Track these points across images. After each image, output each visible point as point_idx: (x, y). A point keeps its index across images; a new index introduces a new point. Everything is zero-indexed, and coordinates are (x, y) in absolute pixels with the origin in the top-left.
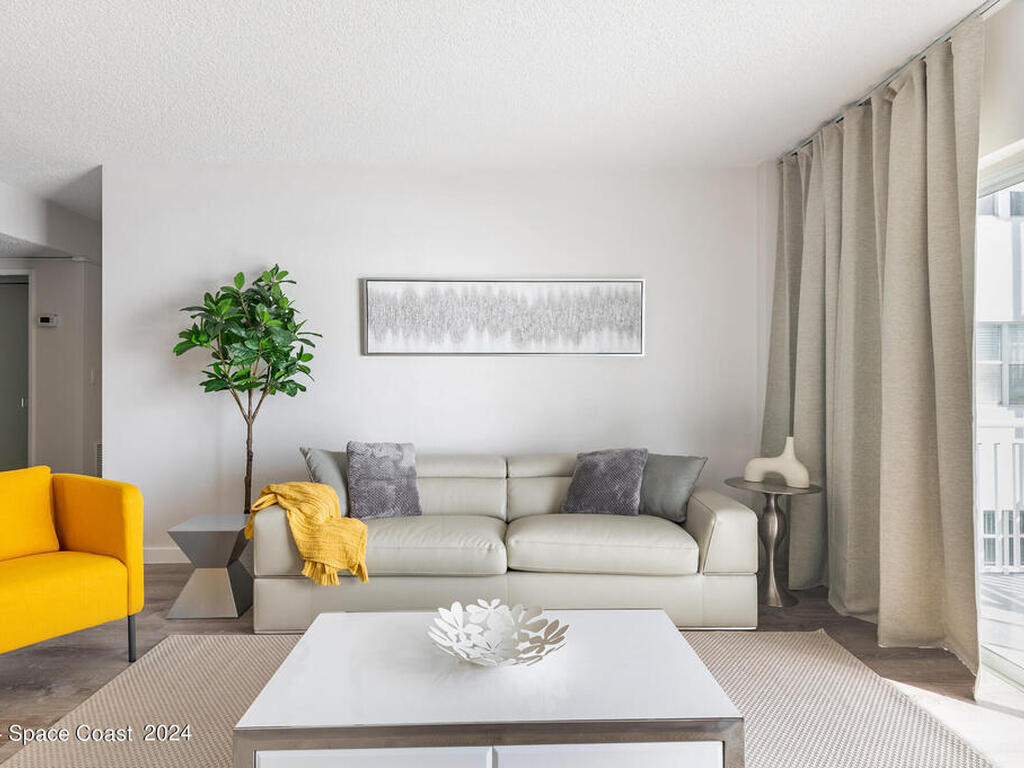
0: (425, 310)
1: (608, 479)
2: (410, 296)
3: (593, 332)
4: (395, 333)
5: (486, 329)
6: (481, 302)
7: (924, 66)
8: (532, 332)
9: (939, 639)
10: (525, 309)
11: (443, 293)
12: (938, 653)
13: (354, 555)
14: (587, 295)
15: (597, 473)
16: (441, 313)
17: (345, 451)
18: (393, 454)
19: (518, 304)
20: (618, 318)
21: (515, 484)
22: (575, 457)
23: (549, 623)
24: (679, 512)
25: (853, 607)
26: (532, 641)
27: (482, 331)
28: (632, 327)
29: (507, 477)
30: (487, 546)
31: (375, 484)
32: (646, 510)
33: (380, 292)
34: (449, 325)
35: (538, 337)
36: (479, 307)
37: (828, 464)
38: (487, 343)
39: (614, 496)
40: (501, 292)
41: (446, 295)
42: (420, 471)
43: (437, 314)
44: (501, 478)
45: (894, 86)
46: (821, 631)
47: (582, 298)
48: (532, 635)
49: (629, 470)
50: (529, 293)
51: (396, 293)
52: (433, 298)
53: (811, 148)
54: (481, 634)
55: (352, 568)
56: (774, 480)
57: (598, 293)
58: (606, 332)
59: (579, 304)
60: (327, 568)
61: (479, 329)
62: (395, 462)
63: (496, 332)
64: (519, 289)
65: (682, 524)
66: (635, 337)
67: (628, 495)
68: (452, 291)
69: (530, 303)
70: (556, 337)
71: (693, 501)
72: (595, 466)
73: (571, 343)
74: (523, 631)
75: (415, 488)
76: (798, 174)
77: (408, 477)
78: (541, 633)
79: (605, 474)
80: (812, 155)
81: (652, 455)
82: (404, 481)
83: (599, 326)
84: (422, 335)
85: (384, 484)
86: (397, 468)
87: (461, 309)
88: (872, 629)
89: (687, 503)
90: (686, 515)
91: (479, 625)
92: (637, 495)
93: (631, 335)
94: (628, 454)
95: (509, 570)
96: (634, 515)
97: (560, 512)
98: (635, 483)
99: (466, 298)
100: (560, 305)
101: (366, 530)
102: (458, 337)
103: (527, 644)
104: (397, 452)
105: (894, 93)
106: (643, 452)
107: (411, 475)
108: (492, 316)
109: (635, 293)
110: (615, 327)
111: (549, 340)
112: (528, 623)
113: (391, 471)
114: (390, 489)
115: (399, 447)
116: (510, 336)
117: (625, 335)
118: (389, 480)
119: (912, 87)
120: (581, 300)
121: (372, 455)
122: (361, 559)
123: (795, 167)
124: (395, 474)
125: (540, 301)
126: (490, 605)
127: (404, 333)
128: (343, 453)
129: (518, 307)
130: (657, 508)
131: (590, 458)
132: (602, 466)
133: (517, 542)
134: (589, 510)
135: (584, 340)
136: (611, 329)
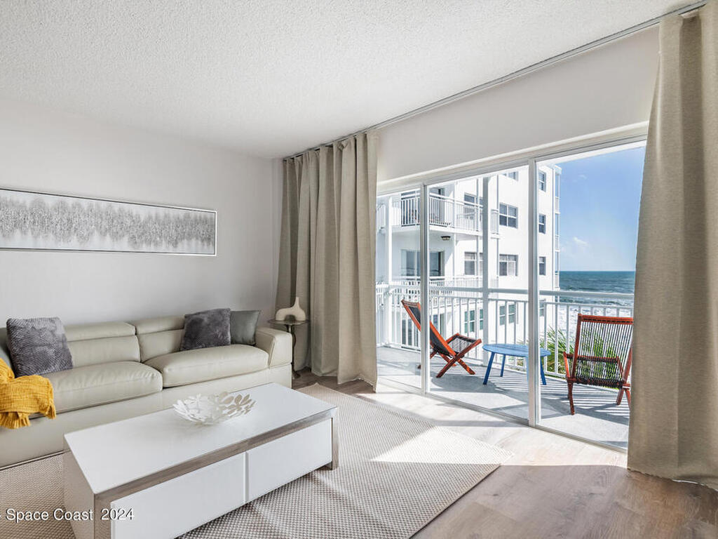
0: (54, 217)
1: (211, 327)
2: (41, 205)
3: (185, 240)
4: (24, 233)
5: (108, 235)
6: (104, 215)
7: (356, 140)
8: (144, 238)
9: (358, 375)
10: (139, 222)
11: (70, 206)
12: (357, 381)
13: (46, 401)
14: (182, 217)
15: (203, 324)
16: (68, 220)
17: (5, 326)
18: (49, 325)
19: (134, 219)
20: (201, 233)
21: (143, 338)
22: (183, 317)
23: (235, 398)
24: (252, 340)
25: (324, 371)
26: (230, 408)
27: (105, 235)
28: (209, 239)
29: (136, 334)
30: (151, 375)
31: (39, 349)
32: (234, 342)
33: (8, 199)
34: (76, 230)
35: (149, 242)
36: (102, 218)
37: (312, 309)
38: (108, 243)
39: (216, 336)
40: (120, 210)
41: (74, 207)
42: (69, 337)
43: (65, 221)
44: (132, 335)
45: (344, 143)
46: (317, 383)
47: (178, 218)
48: (227, 406)
49: (223, 321)
50: (143, 213)
51: (25, 202)
52: (61, 208)
53: (302, 159)
54: (199, 413)
55: (45, 409)
56: (292, 318)
57: (189, 217)
58: (194, 240)
59: (177, 222)
60: (20, 415)
61: (103, 234)
62: (52, 332)
63: (116, 236)
64: (135, 209)
65: (254, 345)
66: (211, 245)
67: (224, 334)
68: (79, 206)
69: (142, 219)
70: (161, 242)
71: (257, 333)
72: (201, 320)
73: (171, 247)
74: (221, 405)
75: (68, 350)
76: (294, 169)
77: (63, 342)
78: (233, 403)
79: (209, 325)
80: (302, 162)
81: (233, 312)
82: (61, 345)
83: (190, 237)
84: (51, 236)
85: (46, 348)
86: (54, 335)
87: (87, 219)
88: (335, 379)
89: (255, 335)
90: (255, 341)
91: (195, 408)
92: (229, 334)
93: (209, 244)
94: (220, 312)
95: (164, 388)
96: (228, 345)
97: (180, 351)
98: (227, 327)
99: (91, 211)
100: (164, 222)
101: (50, 382)
102: (83, 238)
103: (227, 411)
104: (51, 324)
105: (343, 147)
106: (228, 310)
107: (64, 341)
108: (114, 225)
109: (211, 219)
110: (200, 239)
111: (156, 244)
112: (222, 401)
113: (50, 339)
114: (51, 352)
115: (51, 320)
116: (127, 240)
117: (206, 244)
118: (50, 346)
119: (350, 147)
120: (178, 220)
121: (33, 327)
122: (52, 403)
123: (293, 165)
124: (54, 341)
125: (150, 218)
126: (196, 397)
127: (32, 233)
128: (4, 328)
129: (133, 221)
130: (240, 339)
131: (195, 316)
132: (206, 320)
133: (170, 370)
134: (200, 346)
135: (180, 245)
136: (197, 239)
